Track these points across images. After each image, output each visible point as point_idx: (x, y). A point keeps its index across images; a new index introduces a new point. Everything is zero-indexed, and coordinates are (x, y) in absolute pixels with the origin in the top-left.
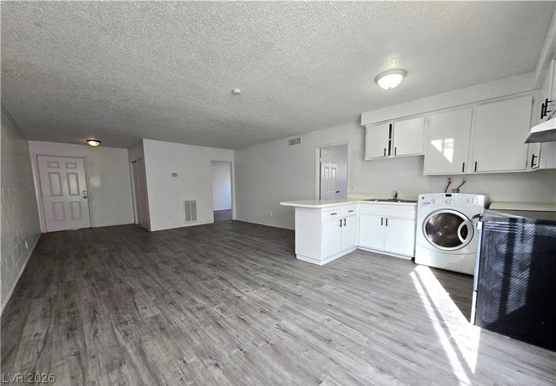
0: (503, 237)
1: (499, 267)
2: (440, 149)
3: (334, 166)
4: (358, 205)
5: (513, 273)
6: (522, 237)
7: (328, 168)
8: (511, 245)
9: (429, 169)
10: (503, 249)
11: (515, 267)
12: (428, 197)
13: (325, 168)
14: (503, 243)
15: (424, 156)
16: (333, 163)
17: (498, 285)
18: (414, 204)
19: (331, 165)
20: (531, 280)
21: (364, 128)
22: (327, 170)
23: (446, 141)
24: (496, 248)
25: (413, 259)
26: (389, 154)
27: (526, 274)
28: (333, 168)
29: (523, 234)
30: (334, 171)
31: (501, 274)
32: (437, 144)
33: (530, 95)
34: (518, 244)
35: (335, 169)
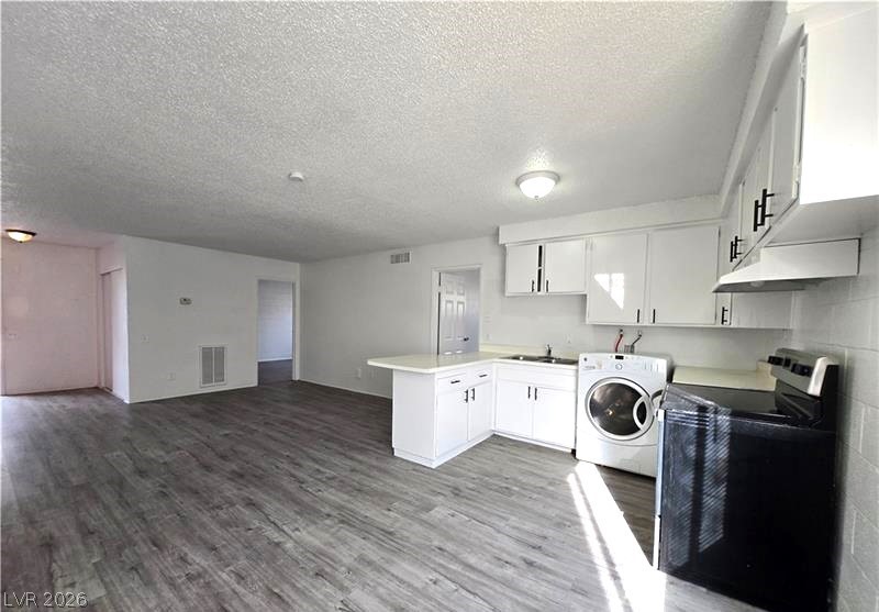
0: (691, 434)
1: (687, 479)
2: (606, 288)
3: (462, 299)
4: (495, 366)
5: (706, 489)
6: (715, 435)
7: (451, 302)
8: (701, 446)
9: (594, 315)
10: (692, 451)
11: (708, 481)
12: (593, 358)
13: (447, 302)
14: (691, 443)
15: (586, 296)
16: (459, 294)
17: (687, 507)
18: (573, 367)
19: (455, 298)
20: (730, 500)
21: (503, 247)
22: (449, 305)
23: (614, 276)
24: (683, 449)
25: (574, 452)
26: (539, 290)
27: (722, 491)
28: (459, 303)
29: (715, 430)
30: (461, 306)
31: (691, 490)
32: (602, 279)
33: (715, 224)
34: (710, 444)
35: (463, 303)
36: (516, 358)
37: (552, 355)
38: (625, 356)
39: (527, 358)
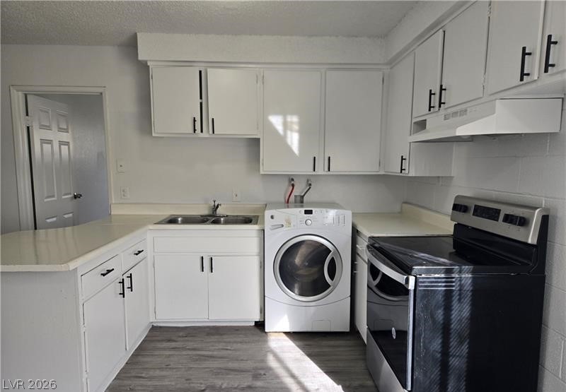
0: (440, 298)
1: (436, 345)
3: (65, 137)
4: (149, 236)
5: (452, 351)
6: (460, 295)
7: (50, 142)
8: (448, 308)
9: (270, 163)
10: (440, 314)
11: (453, 342)
13: (43, 141)
14: (439, 308)
15: (258, 140)
16: (60, 130)
17: (435, 373)
18: (252, 228)
19: (56, 136)
20: (472, 357)
21: (144, 68)
22: (47, 147)
23: (289, 119)
24: (432, 316)
25: (260, 325)
26: (202, 131)
27: (465, 348)
28: (61, 143)
29: (460, 290)
30: (65, 148)
31: (439, 355)
32: (276, 121)
33: (380, 70)
34: (455, 305)
35: (67, 144)
36: (173, 221)
37: (220, 211)
38: (314, 210)
39: (188, 220)
